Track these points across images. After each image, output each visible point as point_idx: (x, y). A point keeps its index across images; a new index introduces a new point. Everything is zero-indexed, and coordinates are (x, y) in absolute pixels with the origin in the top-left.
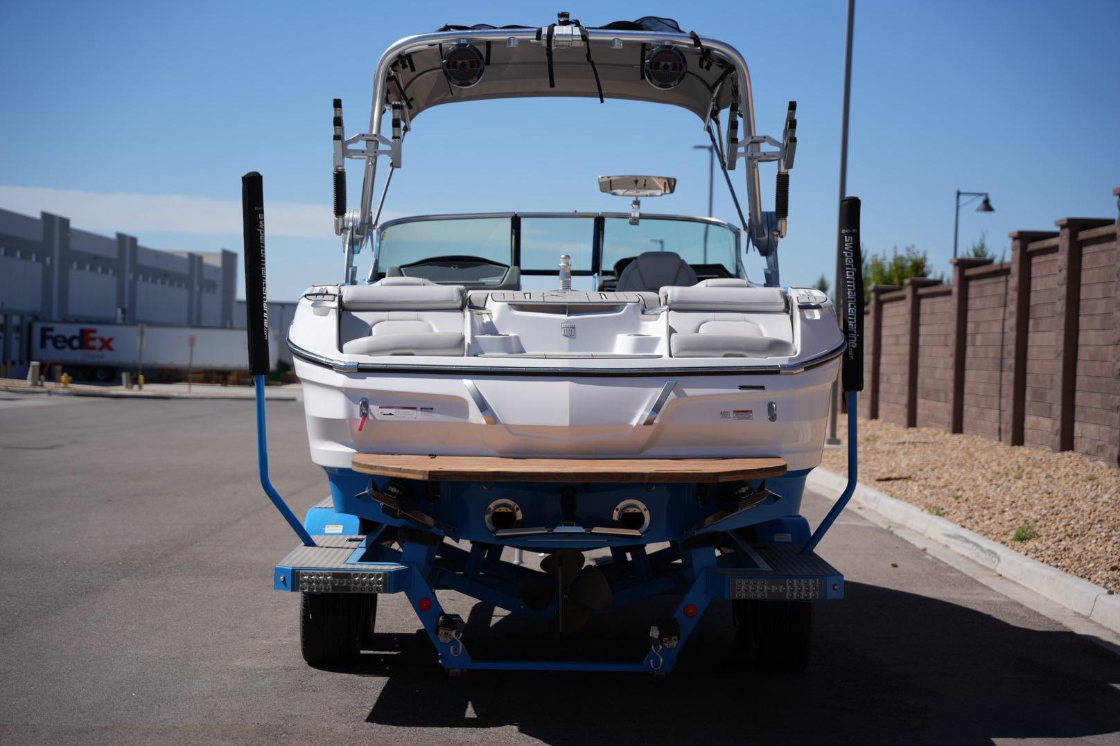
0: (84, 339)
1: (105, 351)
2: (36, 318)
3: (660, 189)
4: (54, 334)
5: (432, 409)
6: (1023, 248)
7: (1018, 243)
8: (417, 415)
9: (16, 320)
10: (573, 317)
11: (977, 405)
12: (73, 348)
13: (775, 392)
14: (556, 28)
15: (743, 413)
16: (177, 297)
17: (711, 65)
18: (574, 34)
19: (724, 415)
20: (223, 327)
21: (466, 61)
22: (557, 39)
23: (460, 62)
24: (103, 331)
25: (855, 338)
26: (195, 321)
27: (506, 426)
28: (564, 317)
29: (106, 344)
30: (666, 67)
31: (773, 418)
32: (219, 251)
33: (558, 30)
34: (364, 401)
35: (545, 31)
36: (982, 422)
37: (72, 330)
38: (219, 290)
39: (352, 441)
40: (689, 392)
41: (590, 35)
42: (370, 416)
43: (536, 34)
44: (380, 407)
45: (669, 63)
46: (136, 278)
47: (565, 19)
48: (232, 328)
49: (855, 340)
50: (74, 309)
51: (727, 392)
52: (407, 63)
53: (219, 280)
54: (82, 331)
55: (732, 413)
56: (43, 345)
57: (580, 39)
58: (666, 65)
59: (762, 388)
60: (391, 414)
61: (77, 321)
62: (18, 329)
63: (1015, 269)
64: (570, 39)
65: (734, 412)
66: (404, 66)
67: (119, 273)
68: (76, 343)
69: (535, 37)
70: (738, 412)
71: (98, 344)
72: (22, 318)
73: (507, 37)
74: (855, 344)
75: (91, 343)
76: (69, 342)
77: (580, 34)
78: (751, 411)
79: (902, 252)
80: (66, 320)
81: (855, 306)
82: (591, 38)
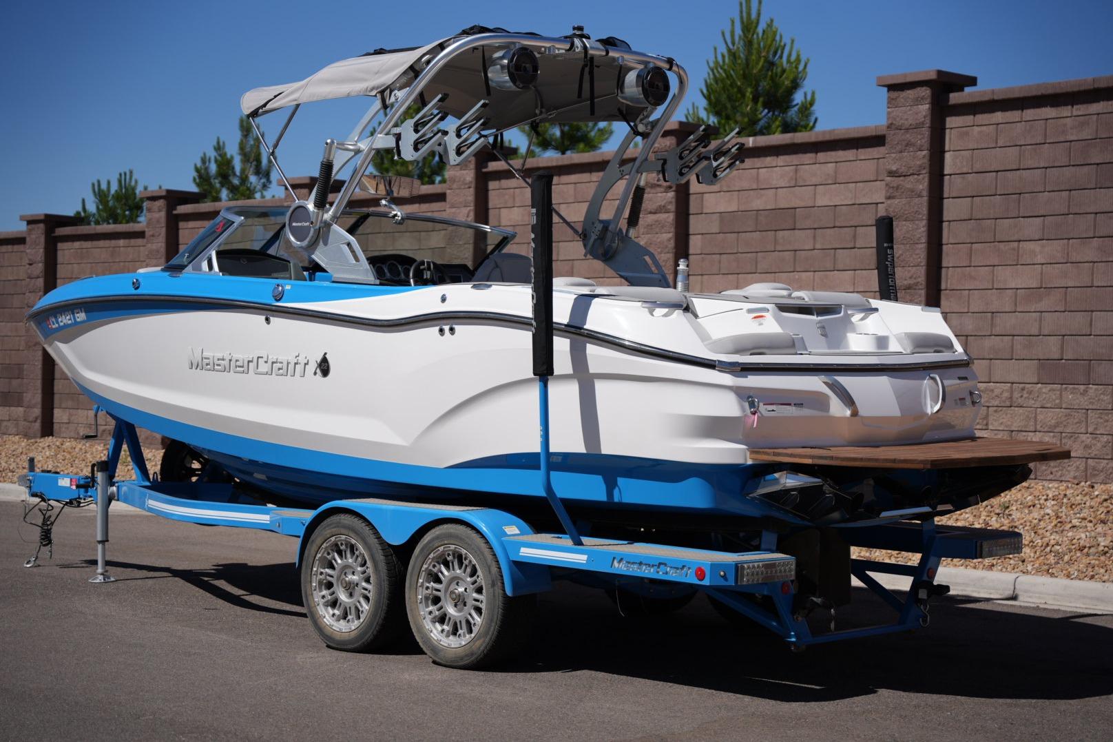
5: (802, 404)
8: (791, 411)
10: (820, 318)
15: (962, 401)
19: (956, 402)
21: (528, 65)
23: (523, 66)
28: (815, 318)
31: (974, 404)
34: (748, 398)
39: (741, 437)
42: (758, 413)
43: (570, 44)
44: (764, 404)
51: (955, 382)
55: (958, 400)
57: (605, 53)
58: (658, 85)
59: (966, 379)
60: (773, 411)
69: (568, 48)
78: (965, 399)
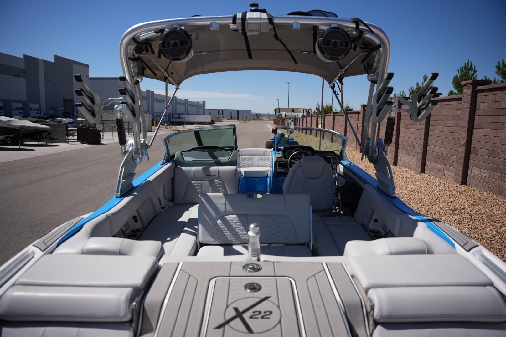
0: (179, 117)
1: (182, 119)
2: (171, 114)
3: (302, 112)
4: (174, 116)
6: (364, 108)
7: (362, 107)
9: (168, 114)
11: (350, 141)
12: (177, 119)
14: (248, 14)
16: (195, 110)
17: (356, 47)
18: (262, 17)
20: (203, 115)
21: (177, 41)
22: (248, 21)
23: (173, 42)
24: (182, 116)
26: (198, 114)
29: (182, 118)
30: (335, 44)
32: (202, 101)
33: (250, 15)
35: (239, 16)
36: (351, 145)
37: (177, 116)
38: (202, 108)
41: (275, 19)
43: (232, 19)
45: (338, 41)
46: (188, 106)
47: (255, 7)
48: (205, 115)
50: (177, 112)
52: (149, 49)
53: (202, 106)
54: (179, 116)
56: (172, 119)
57: (267, 21)
58: (335, 42)
61: (178, 114)
62: (168, 116)
63: (362, 113)
64: (259, 22)
66: (147, 51)
67: (185, 105)
68: (178, 118)
69: (232, 21)
71: (181, 118)
72: (169, 114)
73: (210, 22)
75: (180, 118)
76: (176, 118)
77: (267, 17)
79: (328, 105)
80: (176, 114)
82: (276, 21)
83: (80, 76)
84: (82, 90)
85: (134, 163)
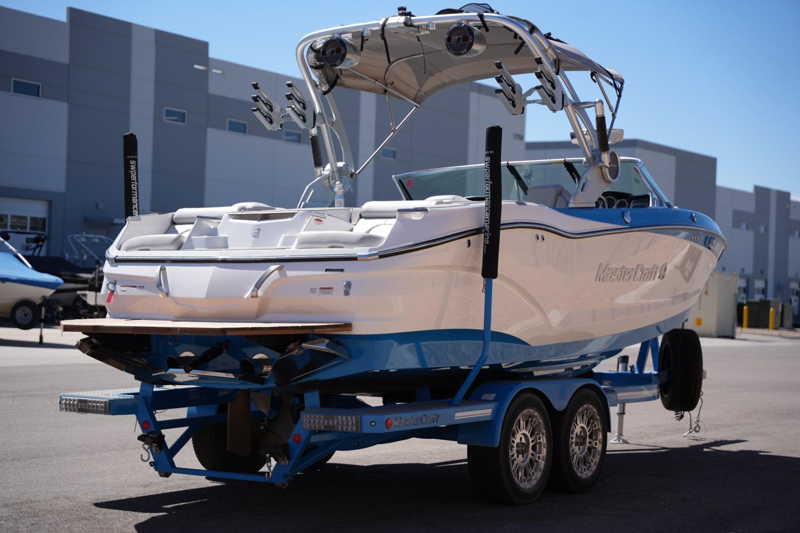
5: (144, 287)
8: (134, 291)
10: (262, 222)
13: (351, 273)
15: (326, 289)
19: (313, 291)
25: (488, 236)
27: (174, 298)
28: (256, 222)
31: (347, 293)
34: (113, 282)
40: (290, 273)
42: (115, 293)
44: (121, 286)
47: (403, 11)
49: (488, 238)
51: (317, 273)
55: (318, 289)
59: (342, 270)
60: (125, 291)
65: (320, 288)
70: (323, 288)
74: (488, 241)
78: (332, 288)
81: (489, 212)
83: (257, 84)
84: (258, 96)
85: (332, 192)
